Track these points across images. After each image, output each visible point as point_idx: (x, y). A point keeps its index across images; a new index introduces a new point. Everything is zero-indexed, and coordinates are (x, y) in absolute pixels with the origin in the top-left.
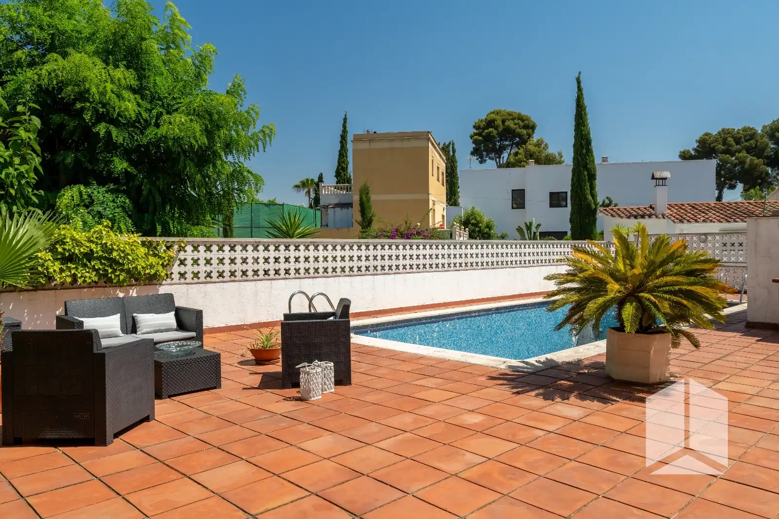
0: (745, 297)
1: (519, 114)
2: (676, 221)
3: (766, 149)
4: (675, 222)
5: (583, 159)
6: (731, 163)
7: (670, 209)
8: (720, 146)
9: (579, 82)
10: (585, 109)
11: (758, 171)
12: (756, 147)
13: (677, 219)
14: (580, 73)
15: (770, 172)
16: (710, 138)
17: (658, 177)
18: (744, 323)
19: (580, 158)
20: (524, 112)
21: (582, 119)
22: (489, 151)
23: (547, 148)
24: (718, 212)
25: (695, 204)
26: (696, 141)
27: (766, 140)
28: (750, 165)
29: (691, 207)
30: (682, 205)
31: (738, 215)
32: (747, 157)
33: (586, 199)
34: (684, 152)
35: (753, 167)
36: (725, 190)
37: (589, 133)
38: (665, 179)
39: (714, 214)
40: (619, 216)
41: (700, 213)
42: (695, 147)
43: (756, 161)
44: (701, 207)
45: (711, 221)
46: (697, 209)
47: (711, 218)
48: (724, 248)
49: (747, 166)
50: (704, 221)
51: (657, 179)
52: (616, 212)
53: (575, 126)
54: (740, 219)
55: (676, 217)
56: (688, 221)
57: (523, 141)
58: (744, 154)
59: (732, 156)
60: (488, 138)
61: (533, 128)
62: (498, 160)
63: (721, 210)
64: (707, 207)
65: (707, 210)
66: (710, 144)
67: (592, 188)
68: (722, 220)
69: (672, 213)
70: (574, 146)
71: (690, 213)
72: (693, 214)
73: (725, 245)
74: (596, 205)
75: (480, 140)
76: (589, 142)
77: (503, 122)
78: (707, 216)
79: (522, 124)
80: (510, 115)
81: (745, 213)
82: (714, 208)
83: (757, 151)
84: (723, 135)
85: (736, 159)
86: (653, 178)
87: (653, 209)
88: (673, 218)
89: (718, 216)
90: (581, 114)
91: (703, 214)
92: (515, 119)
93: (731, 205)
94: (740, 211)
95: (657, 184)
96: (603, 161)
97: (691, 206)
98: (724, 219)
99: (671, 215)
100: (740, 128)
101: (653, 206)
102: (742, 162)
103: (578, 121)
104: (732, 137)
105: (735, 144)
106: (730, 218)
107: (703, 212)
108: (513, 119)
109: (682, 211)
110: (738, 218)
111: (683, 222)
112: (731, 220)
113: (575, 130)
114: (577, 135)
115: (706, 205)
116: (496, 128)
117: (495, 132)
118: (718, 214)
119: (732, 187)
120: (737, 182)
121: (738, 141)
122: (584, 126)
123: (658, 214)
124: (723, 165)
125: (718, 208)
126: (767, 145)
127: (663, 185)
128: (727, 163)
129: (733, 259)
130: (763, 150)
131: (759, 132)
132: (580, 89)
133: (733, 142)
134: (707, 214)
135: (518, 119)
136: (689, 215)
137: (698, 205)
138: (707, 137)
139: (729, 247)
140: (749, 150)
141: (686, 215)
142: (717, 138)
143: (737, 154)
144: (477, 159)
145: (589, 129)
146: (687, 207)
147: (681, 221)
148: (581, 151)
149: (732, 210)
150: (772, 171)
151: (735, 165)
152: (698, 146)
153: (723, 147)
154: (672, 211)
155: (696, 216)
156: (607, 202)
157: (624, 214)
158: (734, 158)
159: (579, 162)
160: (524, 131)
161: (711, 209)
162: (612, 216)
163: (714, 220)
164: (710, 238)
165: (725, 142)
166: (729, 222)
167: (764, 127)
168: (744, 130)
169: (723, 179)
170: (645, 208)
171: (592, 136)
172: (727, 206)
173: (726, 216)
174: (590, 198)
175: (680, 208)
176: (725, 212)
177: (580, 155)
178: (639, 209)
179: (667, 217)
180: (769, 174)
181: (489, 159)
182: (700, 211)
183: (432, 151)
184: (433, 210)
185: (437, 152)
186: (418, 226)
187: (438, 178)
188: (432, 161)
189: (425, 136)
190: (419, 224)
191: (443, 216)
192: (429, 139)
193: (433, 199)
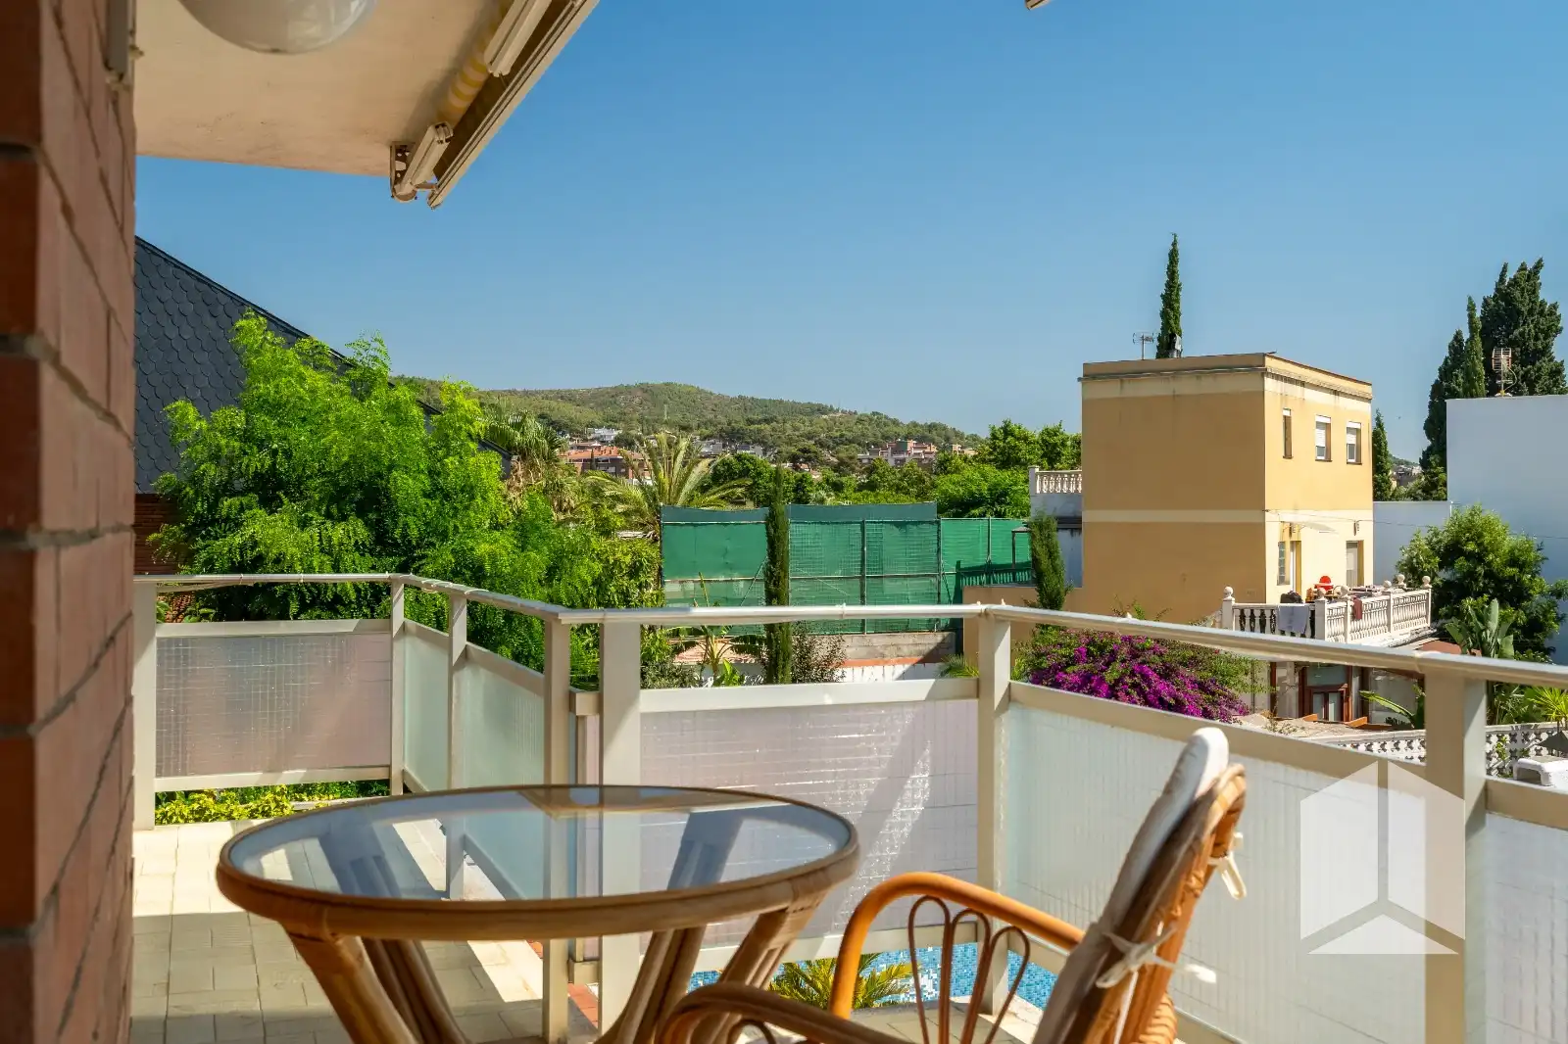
183: (1284, 396)
184: (1288, 546)
185: (1317, 387)
186: (1227, 594)
187: (1325, 454)
188: (1287, 421)
189: (1253, 366)
190: (1230, 589)
191: (1355, 546)
192: (1265, 373)
193: (1289, 517)
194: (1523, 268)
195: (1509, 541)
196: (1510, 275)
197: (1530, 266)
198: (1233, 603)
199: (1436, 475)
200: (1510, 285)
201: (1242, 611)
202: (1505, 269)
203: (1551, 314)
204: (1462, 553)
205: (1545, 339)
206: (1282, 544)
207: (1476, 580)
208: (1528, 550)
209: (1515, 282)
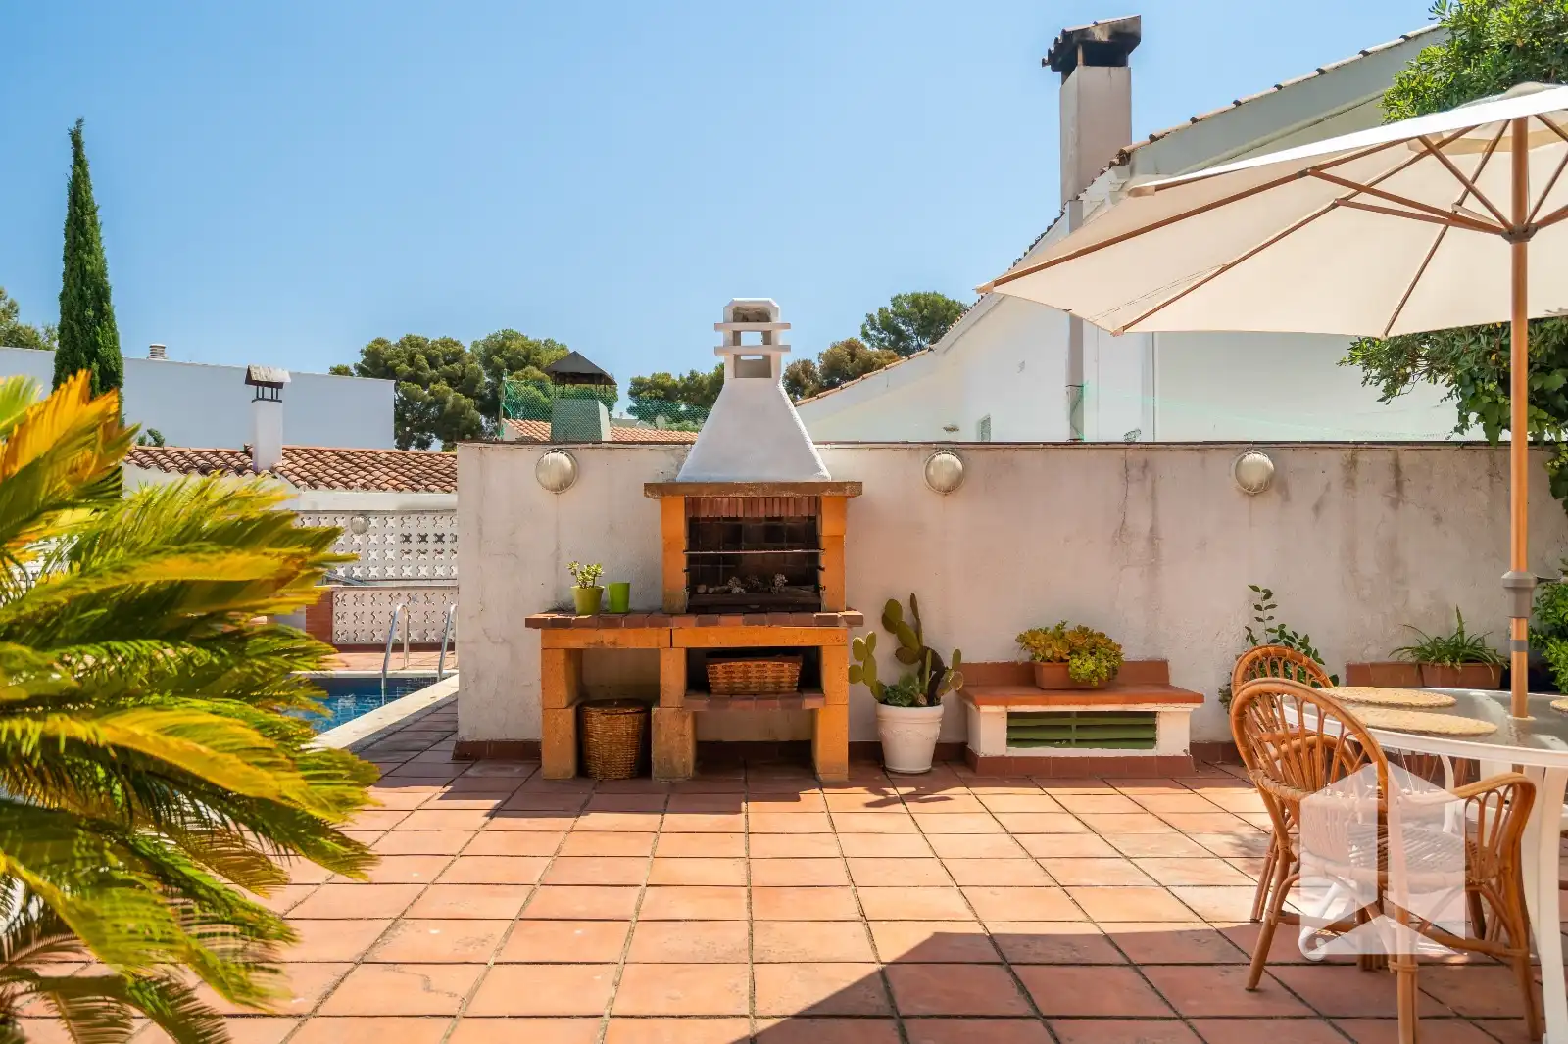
0: (451, 660)
2: (300, 482)
3: (478, 382)
4: (297, 486)
5: (85, 332)
6: (423, 399)
7: (290, 458)
8: (404, 366)
9: (77, 143)
10: (94, 212)
11: (465, 419)
12: (463, 375)
13: (303, 479)
14: (80, 122)
15: (484, 424)
16: (386, 348)
17: (260, 379)
18: (449, 746)
19: (77, 328)
21: (84, 235)
23: (16, 312)
24: (394, 470)
25: (348, 452)
26: (361, 351)
27: (478, 366)
28: (453, 407)
29: (337, 458)
30: (320, 452)
31: (434, 477)
32: (449, 392)
34: (338, 367)
35: (459, 412)
37: (103, 274)
38: (279, 385)
39: (387, 474)
40: (161, 466)
41: (356, 469)
42: (359, 363)
43: (464, 401)
44: (359, 458)
45: (379, 487)
46: (350, 462)
47: (378, 482)
48: (406, 546)
49: (448, 406)
50: (363, 486)
51: (258, 383)
52: (155, 459)
53: (67, 248)
54: (438, 485)
55: (302, 474)
56: (329, 485)
58: (442, 386)
59: (425, 388)
63: (402, 467)
64: (372, 458)
65: (373, 465)
66: (386, 361)
68: (402, 486)
69: (291, 466)
70: (63, 296)
71: (334, 468)
72: (341, 472)
73: (407, 538)
76: (102, 295)
78: (370, 477)
81: (446, 475)
82: (386, 463)
83: (463, 383)
84: (408, 347)
85: (432, 393)
86: (249, 380)
87: (250, 456)
88: (294, 477)
89: (394, 478)
90: (83, 223)
91: (363, 473)
93: (421, 457)
94: (437, 471)
95: (260, 396)
96: (153, 355)
97: (337, 455)
98: (407, 484)
99: (291, 470)
100: (437, 339)
101: (251, 450)
102: (441, 402)
103: (75, 238)
104: (424, 353)
105: (428, 366)
106: (419, 482)
107: (364, 469)
109: (318, 464)
110: (434, 483)
111: (316, 487)
112: (420, 486)
113: (65, 259)
114: (71, 270)
115: (370, 455)
118: (394, 474)
119: (424, 445)
120: (431, 437)
122: (90, 253)
123: (260, 466)
124: (409, 403)
125: (394, 463)
126: (480, 374)
127: (272, 400)
128: (415, 399)
129: (424, 572)
130: (475, 381)
131: (468, 350)
132: (79, 160)
133: (425, 363)
134: (371, 473)
136: (332, 472)
137: (352, 454)
138: (382, 348)
139: (414, 545)
140: (452, 380)
141: (325, 472)
142: (397, 352)
143: (432, 385)
145: (105, 261)
146: (328, 457)
147: (312, 485)
148: (82, 311)
149: (422, 468)
150: (487, 422)
151: (430, 405)
152: (363, 360)
153: (410, 369)
154: (294, 462)
155: (346, 476)
157: (176, 463)
158: (426, 392)
159: (73, 336)
161: (380, 462)
162: (141, 465)
163: (385, 485)
164: (374, 522)
165: (411, 361)
166: (417, 490)
167: (475, 344)
168: (445, 343)
169: (408, 429)
170: (233, 454)
171: (112, 280)
172: (414, 461)
173: (410, 478)
175: (314, 457)
176: (409, 470)
177: (79, 322)
178: (216, 454)
179: (281, 473)
180: (483, 427)
182: (356, 465)
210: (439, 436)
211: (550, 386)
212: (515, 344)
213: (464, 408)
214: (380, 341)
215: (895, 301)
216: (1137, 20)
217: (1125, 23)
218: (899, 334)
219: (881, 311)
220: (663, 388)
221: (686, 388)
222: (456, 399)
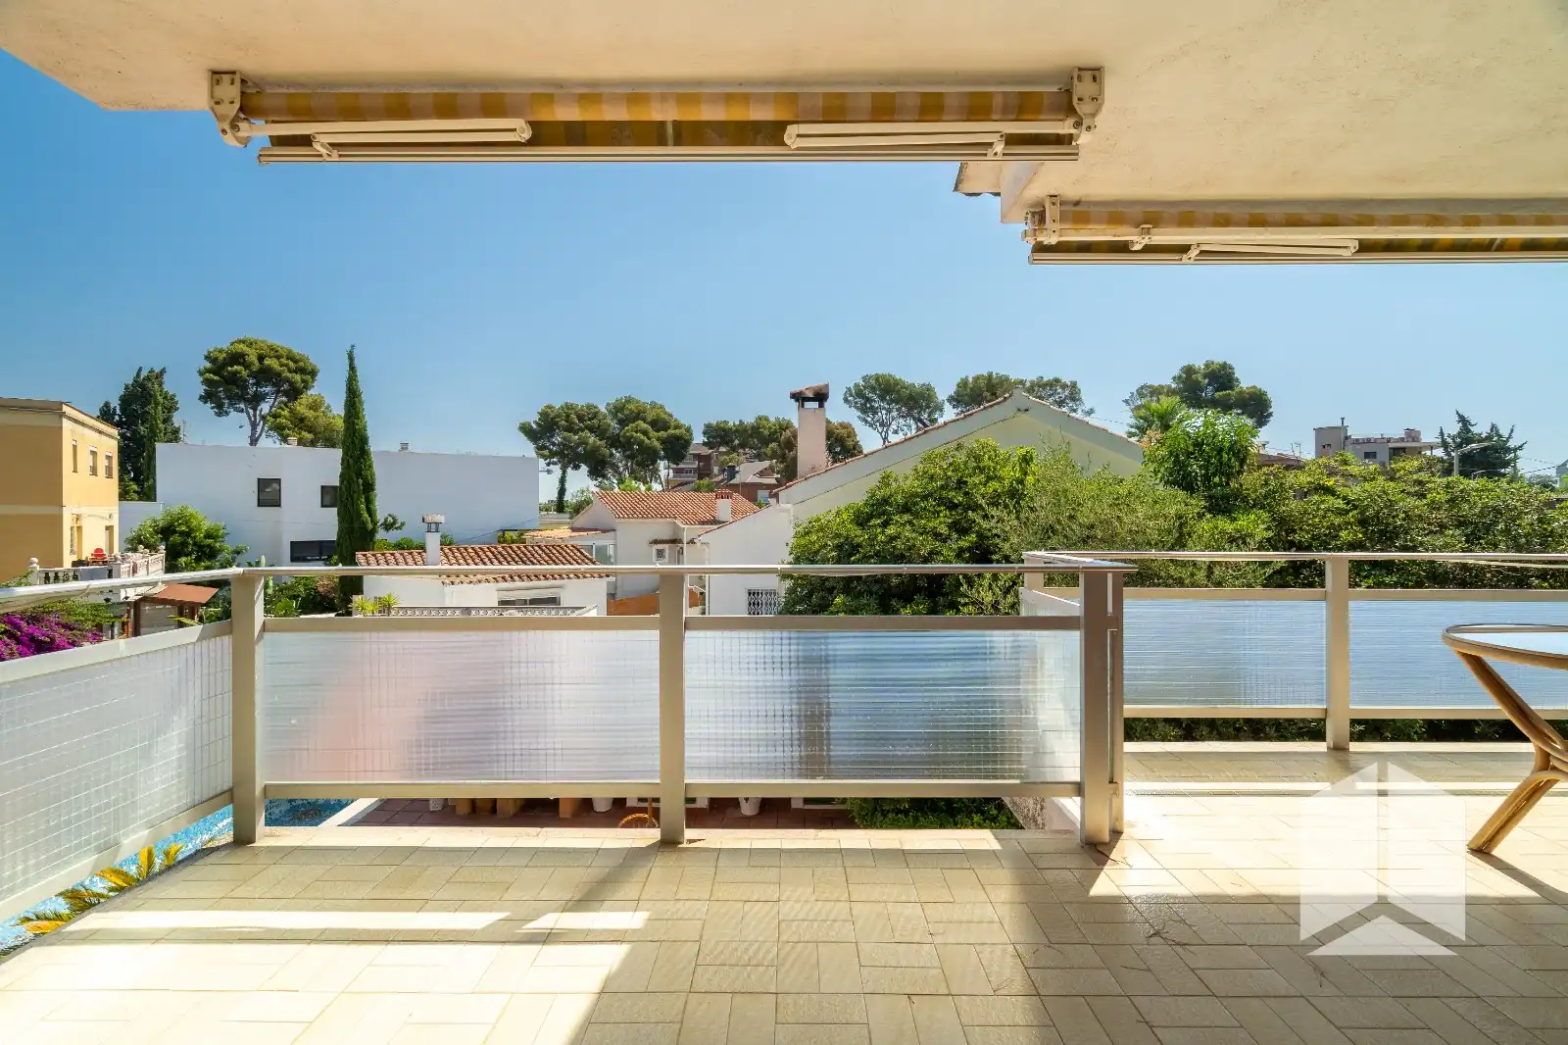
1: (290, 351)
3: (608, 429)
6: (574, 442)
7: (446, 555)
8: (563, 421)
9: (351, 358)
10: (360, 395)
11: (601, 453)
12: (599, 426)
14: (353, 346)
16: (553, 411)
20: (296, 350)
21: (355, 410)
22: (234, 399)
26: (538, 413)
27: (609, 419)
28: (593, 446)
32: (589, 437)
33: (360, 515)
34: (524, 424)
35: (596, 450)
36: (569, 470)
37: (366, 430)
41: (481, 563)
42: (538, 421)
43: (599, 442)
44: (485, 553)
46: (480, 556)
49: (589, 447)
57: (294, 393)
58: (587, 433)
59: (575, 435)
60: (233, 380)
61: (313, 373)
62: (251, 411)
65: (491, 560)
66: (553, 419)
67: (369, 502)
74: (375, 523)
75: (216, 381)
76: (364, 440)
77: (261, 358)
79: (291, 364)
80: (273, 349)
82: (499, 556)
83: (599, 431)
84: (566, 410)
85: (579, 438)
92: (282, 357)
100: (583, 404)
102: (584, 442)
103: (350, 410)
104: (576, 413)
105: (578, 421)
107: (485, 563)
108: (278, 357)
116: (247, 366)
117: (245, 373)
119: (576, 467)
120: (580, 463)
121: (581, 418)
122: (358, 418)
125: (504, 556)
126: (610, 425)
127: (435, 531)
130: (606, 430)
131: (603, 410)
132: (352, 368)
133: (576, 419)
135: (288, 359)
138: (550, 411)
140: (591, 430)
142: (560, 413)
143: (580, 433)
144: (212, 408)
145: (366, 424)
151: (579, 445)
152: (540, 419)
153: (566, 424)
154: (449, 560)
156: (390, 520)
158: (577, 437)
160: (298, 377)
161: (496, 556)
165: (567, 418)
167: (608, 405)
168: (589, 407)
169: (566, 458)
171: (368, 433)
174: (366, 515)
181: (235, 410)
182: (482, 560)
183: (73, 431)
184: (75, 529)
185: (91, 428)
186: (32, 563)
187: (94, 471)
188: (75, 447)
189: (55, 410)
190: (35, 560)
191: (109, 528)
192: (62, 415)
193: (76, 511)
194: (152, 371)
195: (206, 525)
196: (144, 374)
197: (157, 370)
198: (38, 569)
199: (128, 486)
200: (144, 379)
201: (47, 574)
202: (140, 369)
203: (172, 399)
204: (175, 532)
205: (169, 412)
206: (72, 528)
207: (187, 547)
208: (217, 530)
209: (148, 378)
210: (585, 463)
211: (652, 433)
212: (631, 406)
213: (599, 447)
214: (549, 407)
215: (864, 379)
216: (827, 386)
217: (820, 388)
218: (868, 400)
219: (856, 385)
220: (724, 430)
221: (737, 431)
222: (594, 441)
